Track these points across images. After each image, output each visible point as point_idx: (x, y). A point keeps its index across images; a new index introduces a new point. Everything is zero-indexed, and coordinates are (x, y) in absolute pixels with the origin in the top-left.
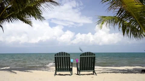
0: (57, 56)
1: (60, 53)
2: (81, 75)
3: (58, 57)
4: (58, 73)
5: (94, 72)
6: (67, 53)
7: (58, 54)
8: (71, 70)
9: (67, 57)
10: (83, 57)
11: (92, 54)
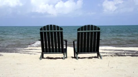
0: (43, 31)
1: (48, 26)
2: (79, 58)
3: (45, 33)
4: (45, 55)
5: (98, 54)
6: (58, 27)
7: (44, 27)
8: (64, 51)
9: (58, 33)
10: (82, 33)
11: (95, 28)
